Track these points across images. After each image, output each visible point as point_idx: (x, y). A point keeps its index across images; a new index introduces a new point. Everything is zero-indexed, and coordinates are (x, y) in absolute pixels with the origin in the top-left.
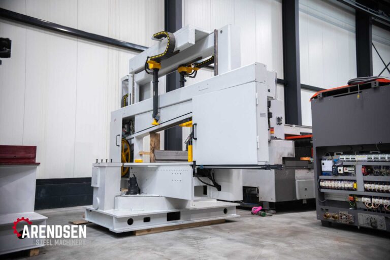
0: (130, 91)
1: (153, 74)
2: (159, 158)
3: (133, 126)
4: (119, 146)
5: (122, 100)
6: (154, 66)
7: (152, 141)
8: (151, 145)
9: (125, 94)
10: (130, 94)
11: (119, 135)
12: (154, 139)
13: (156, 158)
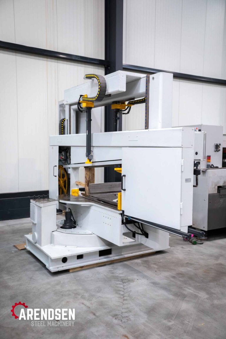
0: (67, 117)
1: (86, 112)
2: (93, 192)
3: (70, 155)
4: (56, 176)
5: (60, 124)
6: (86, 105)
7: (86, 174)
8: (86, 177)
9: (62, 118)
10: (67, 120)
11: (56, 166)
12: (88, 173)
13: (91, 192)
